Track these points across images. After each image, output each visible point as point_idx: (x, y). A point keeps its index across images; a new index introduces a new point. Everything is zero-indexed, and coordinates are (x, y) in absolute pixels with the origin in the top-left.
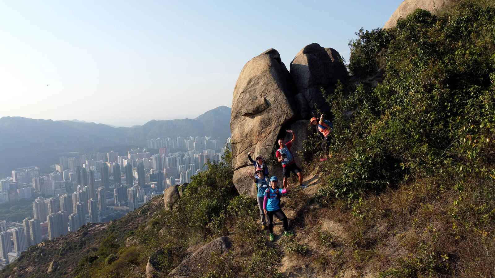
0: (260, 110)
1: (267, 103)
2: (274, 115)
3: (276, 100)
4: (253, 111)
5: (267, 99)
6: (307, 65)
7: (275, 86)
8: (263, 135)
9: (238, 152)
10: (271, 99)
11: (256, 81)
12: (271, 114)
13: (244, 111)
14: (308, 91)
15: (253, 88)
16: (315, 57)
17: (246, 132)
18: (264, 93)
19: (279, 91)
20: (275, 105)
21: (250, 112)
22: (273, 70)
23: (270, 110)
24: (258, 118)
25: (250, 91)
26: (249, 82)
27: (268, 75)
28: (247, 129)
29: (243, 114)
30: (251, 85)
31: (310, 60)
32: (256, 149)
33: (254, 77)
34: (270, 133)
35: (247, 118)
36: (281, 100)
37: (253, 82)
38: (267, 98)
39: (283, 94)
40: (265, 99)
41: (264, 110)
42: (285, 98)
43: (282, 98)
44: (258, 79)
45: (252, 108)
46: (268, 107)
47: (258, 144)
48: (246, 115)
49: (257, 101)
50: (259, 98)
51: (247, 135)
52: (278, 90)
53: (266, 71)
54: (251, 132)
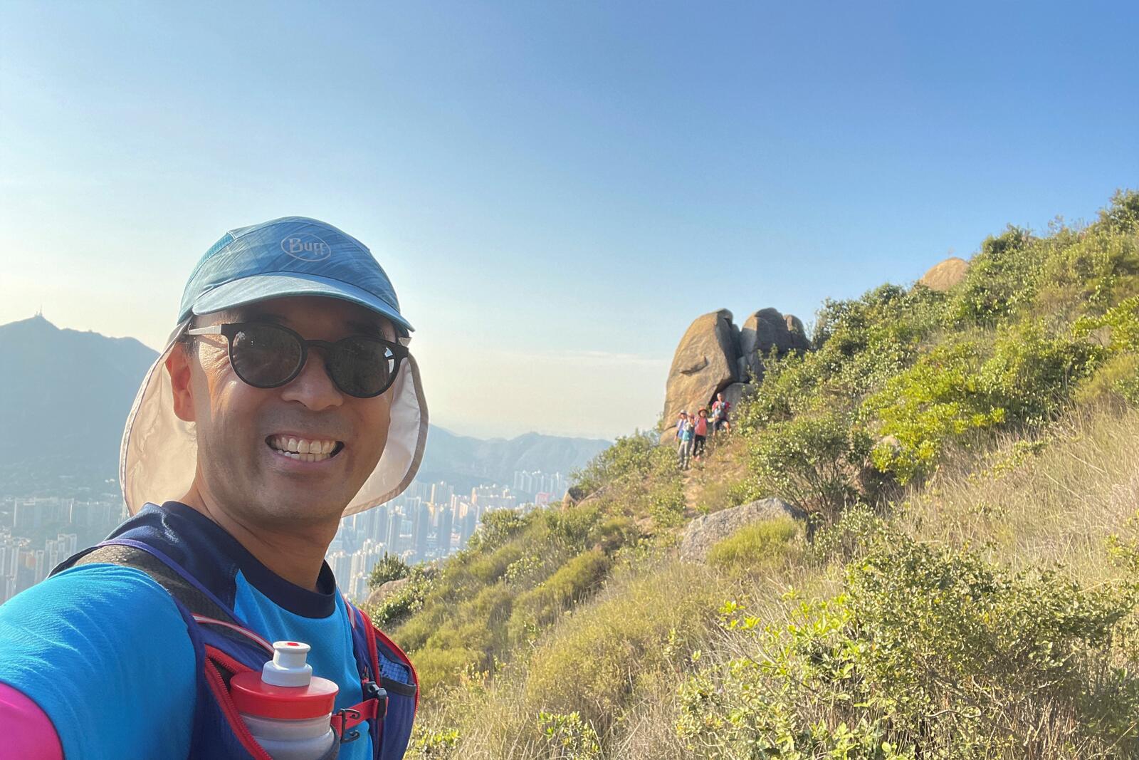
0: (698, 368)
1: (706, 362)
3: (715, 359)
4: (692, 369)
5: (707, 357)
6: (755, 329)
7: (717, 345)
8: (698, 394)
9: (670, 411)
10: (710, 358)
12: (708, 373)
13: (682, 369)
14: (752, 355)
16: (767, 322)
17: (681, 390)
18: (705, 351)
19: (720, 351)
20: (714, 365)
21: (689, 369)
22: (718, 329)
23: (708, 368)
24: (695, 376)
25: (692, 348)
26: (692, 340)
27: (712, 333)
29: (681, 371)
30: (693, 342)
31: (760, 325)
33: (698, 335)
34: (705, 392)
35: (685, 376)
36: (720, 360)
37: (695, 340)
39: (723, 353)
40: (705, 358)
41: (703, 368)
42: (724, 357)
43: (722, 358)
44: (701, 336)
45: (690, 366)
47: (692, 403)
48: (684, 372)
49: (697, 358)
50: (699, 356)
51: (681, 393)
52: (719, 349)
53: (710, 329)
54: (686, 390)
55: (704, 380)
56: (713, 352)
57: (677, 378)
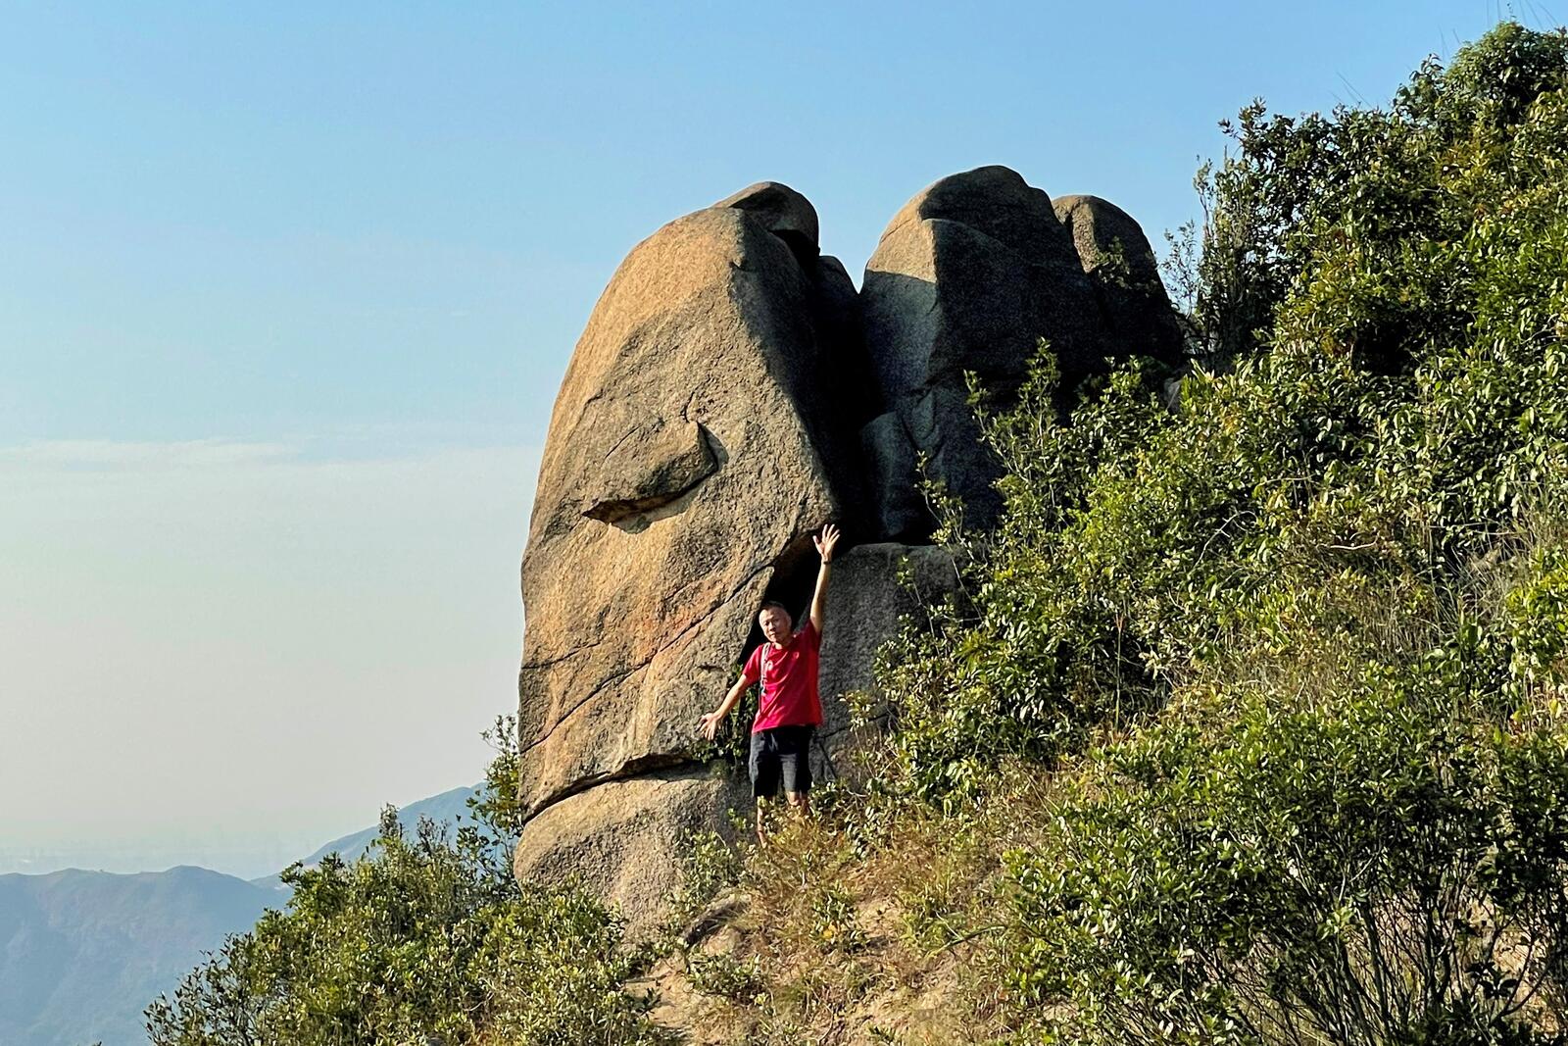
0: (675, 485)
1: (710, 451)
2: (740, 510)
3: (754, 433)
4: (641, 489)
5: (714, 429)
6: (930, 275)
7: (754, 367)
8: (684, 614)
9: (555, 709)
10: (729, 435)
11: (664, 339)
12: (725, 506)
13: (595, 492)
14: (928, 402)
15: (648, 376)
16: (981, 238)
17: (597, 604)
18: (699, 401)
19: (772, 393)
20: (750, 462)
21: (626, 494)
22: (751, 288)
23: (723, 483)
24: (665, 528)
26: (632, 345)
27: (726, 308)
28: (604, 587)
29: (587, 506)
30: (636, 357)
31: (948, 256)
32: (646, 689)
33: (657, 320)
34: (717, 604)
35: (612, 530)
36: (778, 437)
37: (647, 346)
38: (710, 427)
39: (787, 404)
40: (703, 432)
41: (696, 484)
42: (797, 424)
43: (784, 426)
44: (675, 327)
45: (630, 475)
46: (715, 470)
47: (657, 664)
48: (608, 511)
49: (662, 438)
50: (673, 424)
51: (602, 616)
52: (766, 385)
53: (714, 290)
54: (623, 598)
55: (708, 541)
56: (740, 403)
57: (571, 540)
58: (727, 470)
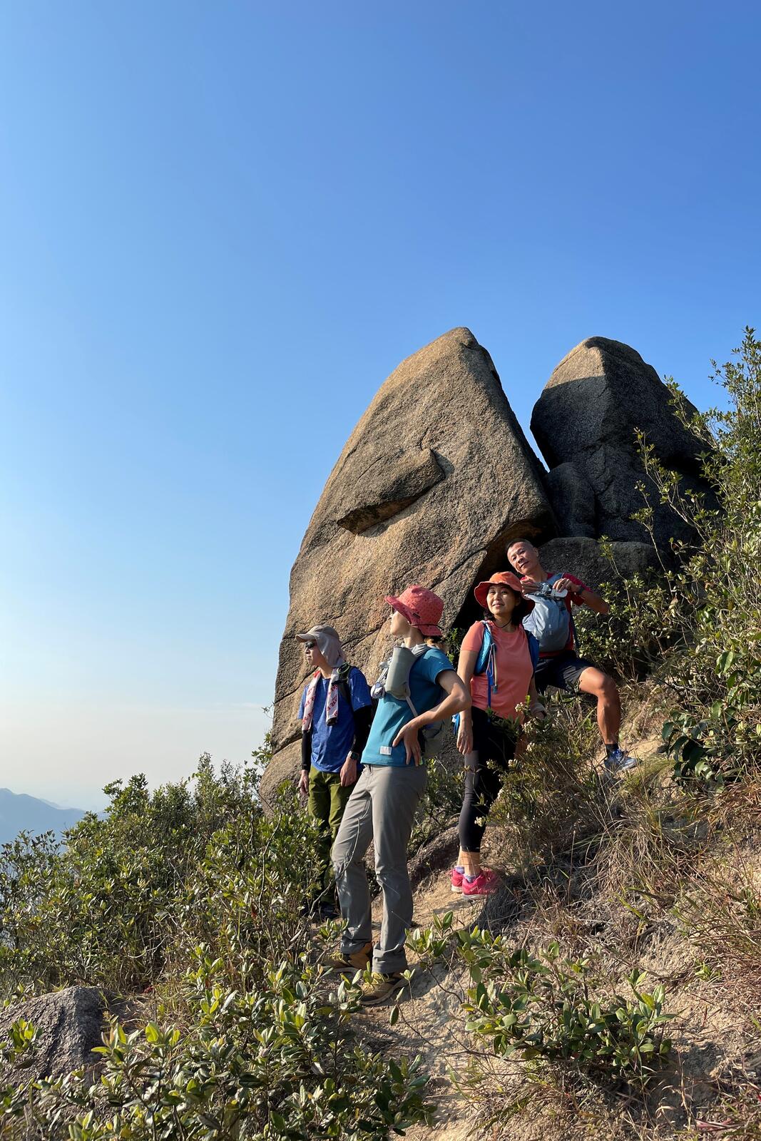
0: (411, 491)
1: (439, 467)
2: (461, 507)
3: (476, 450)
4: (383, 496)
5: (443, 452)
6: (600, 372)
7: (479, 402)
10: (454, 452)
11: (408, 396)
13: (347, 505)
15: (394, 423)
18: (433, 433)
20: (471, 471)
21: (371, 500)
23: (449, 488)
24: (398, 529)
25: (382, 435)
28: (349, 572)
29: (342, 520)
32: (375, 649)
34: (437, 581)
35: (358, 539)
36: (495, 450)
37: (395, 403)
38: (440, 451)
39: (504, 427)
40: (434, 454)
41: (426, 491)
42: (512, 441)
43: (500, 442)
45: (376, 486)
46: (443, 479)
48: (353, 522)
49: (403, 459)
53: (448, 358)
55: (433, 533)
58: (452, 479)
